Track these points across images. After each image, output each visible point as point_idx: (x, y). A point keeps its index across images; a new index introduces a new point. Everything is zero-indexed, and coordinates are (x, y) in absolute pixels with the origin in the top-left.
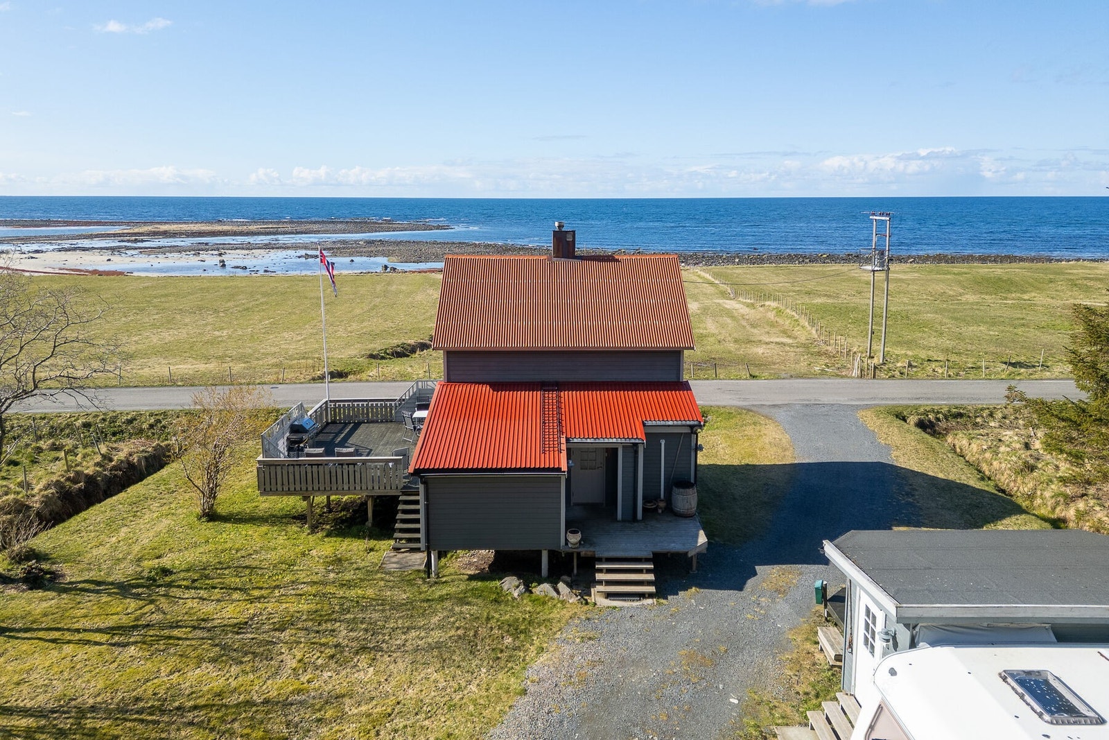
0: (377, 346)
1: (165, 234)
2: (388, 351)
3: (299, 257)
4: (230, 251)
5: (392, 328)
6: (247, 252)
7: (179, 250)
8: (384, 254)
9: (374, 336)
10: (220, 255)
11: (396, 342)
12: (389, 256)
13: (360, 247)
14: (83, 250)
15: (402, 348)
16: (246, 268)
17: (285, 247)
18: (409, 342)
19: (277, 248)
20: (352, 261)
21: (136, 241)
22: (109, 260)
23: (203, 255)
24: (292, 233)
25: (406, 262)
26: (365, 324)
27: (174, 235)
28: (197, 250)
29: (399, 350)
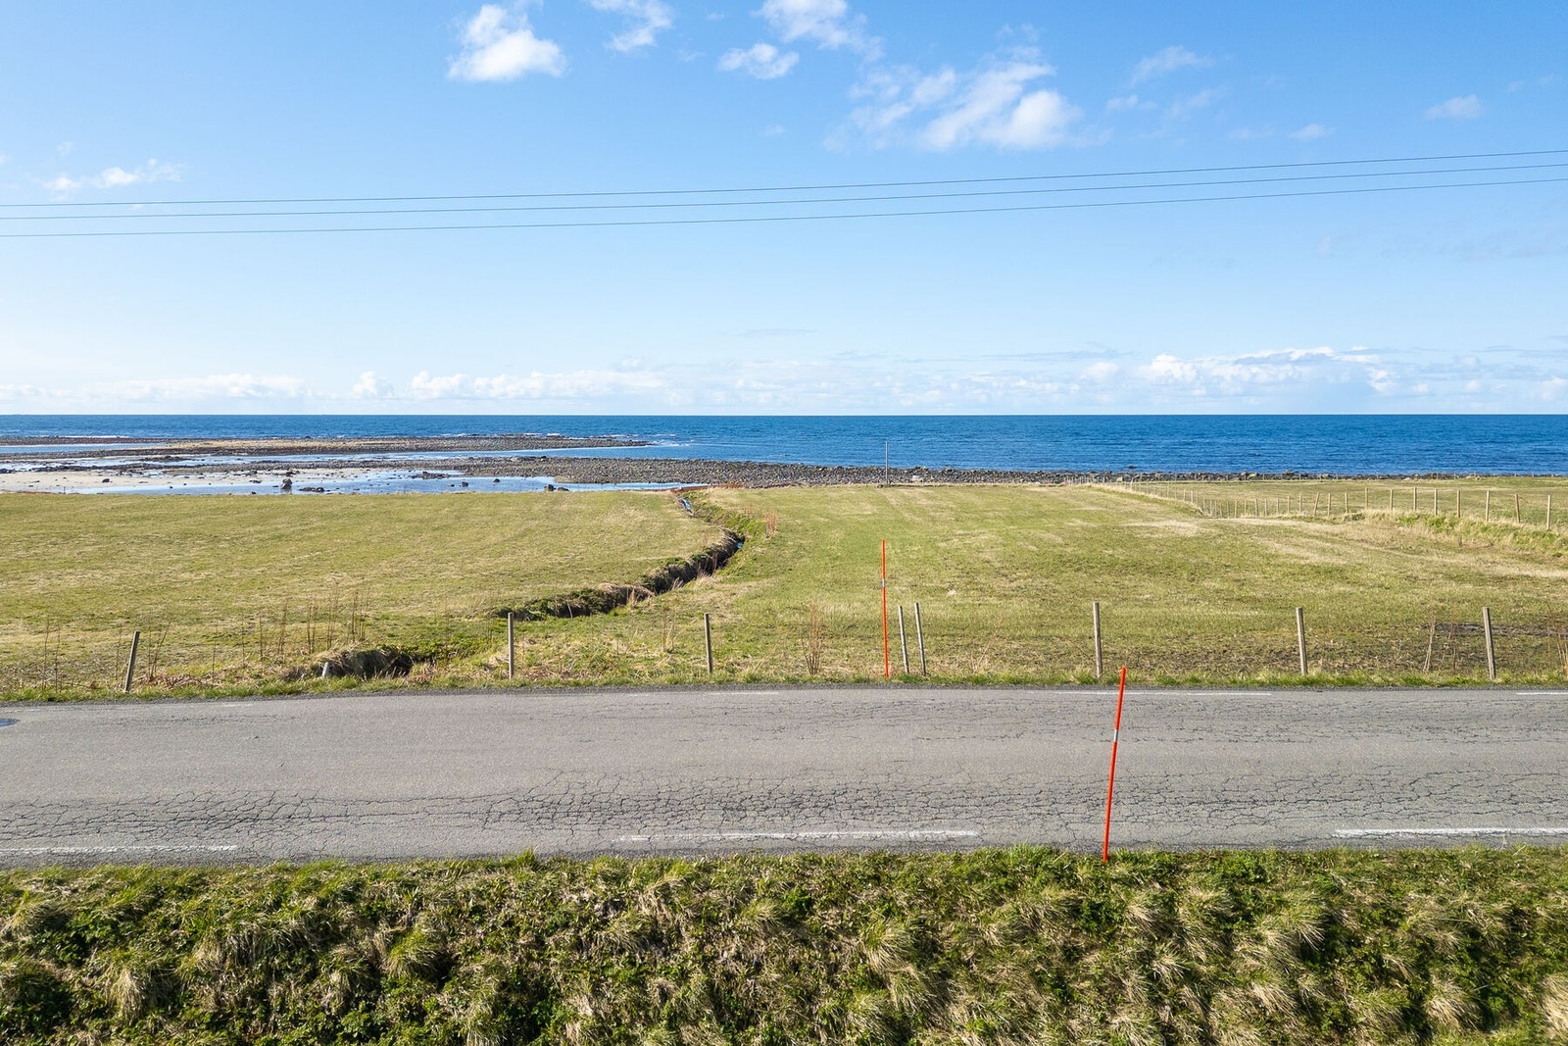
0: (525, 594)
1: (217, 451)
2: (550, 606)
3: (413, 477)
4: (306, 470)
5: (560, 564)
6: (332, 471)
7: (226, 469)
8: (548, 474)
9: (519, 578)
10: (288, 474)
11: (568, 587)
12: (556, 475)
13: (512, 465)
14: (77, 470)
15: (586, 599)
16: (322, 490)
17: (395, 466)
18: (600, 587)
19: (381, 466)
20: (497, 481)
21: (168, 459)
22: (107, 481)
23: (262, 475)
24: (411, 450)
25: (584, 482)
26: (505, 558)
27: (230, 452)
28: (253, 470)
29: (577, 603)
